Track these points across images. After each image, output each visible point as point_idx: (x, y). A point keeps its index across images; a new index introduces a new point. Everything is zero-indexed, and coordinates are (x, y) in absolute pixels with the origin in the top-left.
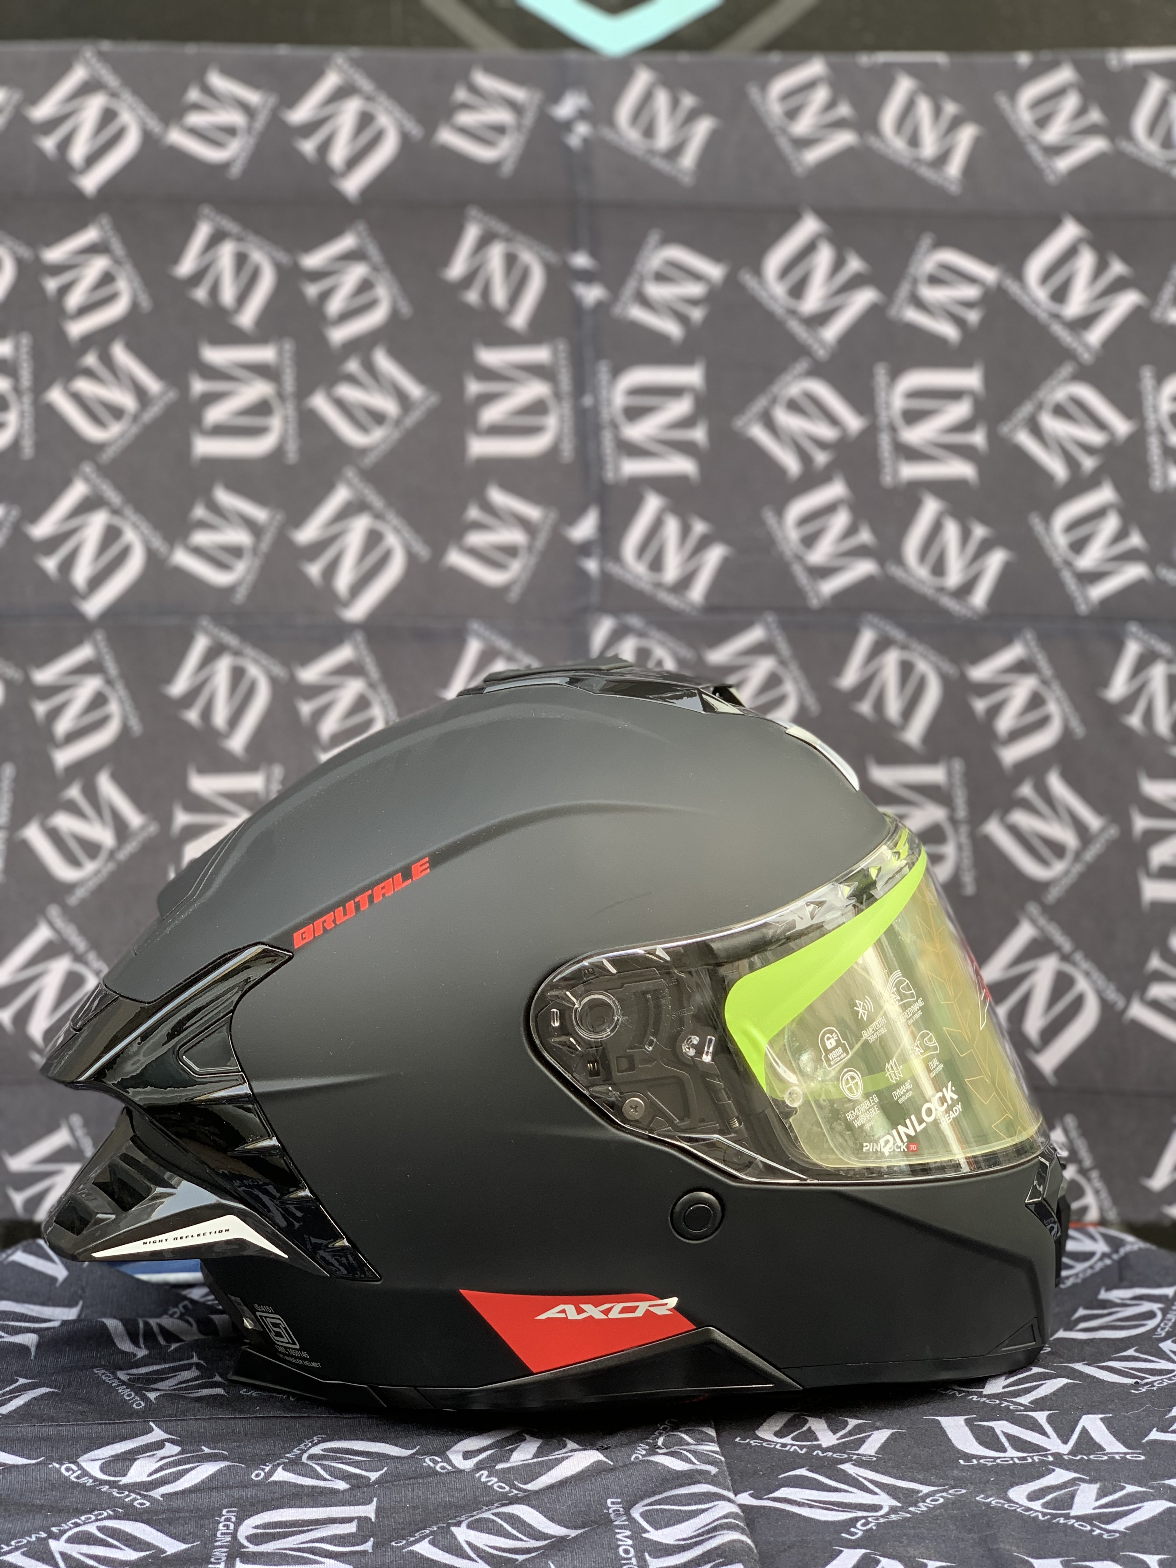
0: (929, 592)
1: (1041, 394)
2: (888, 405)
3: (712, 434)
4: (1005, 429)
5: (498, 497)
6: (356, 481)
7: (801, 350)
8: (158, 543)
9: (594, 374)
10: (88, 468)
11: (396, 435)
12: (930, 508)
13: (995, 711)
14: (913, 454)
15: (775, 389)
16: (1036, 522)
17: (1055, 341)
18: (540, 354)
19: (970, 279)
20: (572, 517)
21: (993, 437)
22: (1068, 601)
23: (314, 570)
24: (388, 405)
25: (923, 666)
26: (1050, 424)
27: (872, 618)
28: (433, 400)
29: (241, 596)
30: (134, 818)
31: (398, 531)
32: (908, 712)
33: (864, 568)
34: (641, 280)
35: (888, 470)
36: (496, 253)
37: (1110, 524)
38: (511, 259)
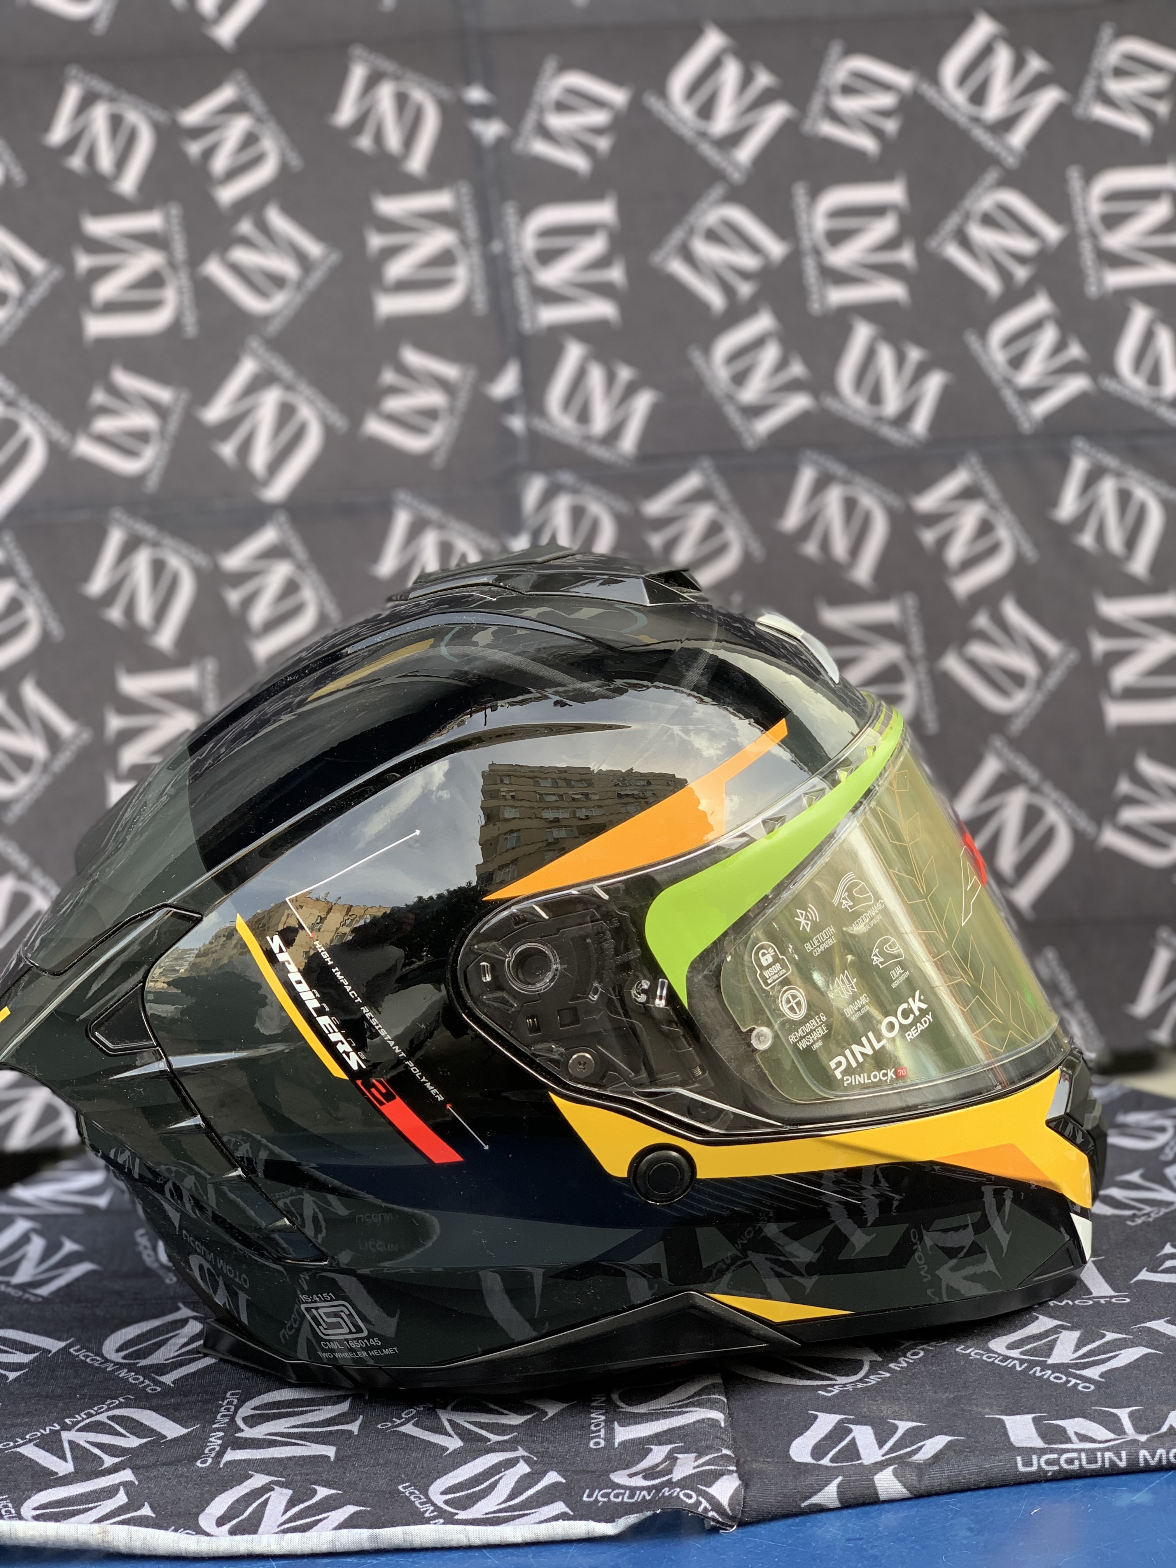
0: (867, 422)
1: (967, 203)
2: (810, 228)
3: (630, 273)
4: (933, 243)
5: (413, 358)
6: (261, 350)
7: (715, 175)
8: (59, 434)
9: (501, 217)
11: (299, 299)
12: (862, 334)
13: (944, 541)
14: (839, 278)
15: (692, 219)
16: (972, 340)
17: (976, 147)
18: (442, 200)
19: (884, 86)
20: (491, 373)
21: (921, 253)
22: (1011, 421)
23: (227, 450)
24: (287, 267)
25: (868, 501)
26: (980, 234)
27: (811, 455)
28: (334, 258)
29: (152, 483)
30: (65, 727)
31: (311, 402)
32: (856, 549)
33: (798, 403)
34: (541, 111)
35: (815, 297)
36: (385, 94)
37: (1048, 336)
38: (402, 100)
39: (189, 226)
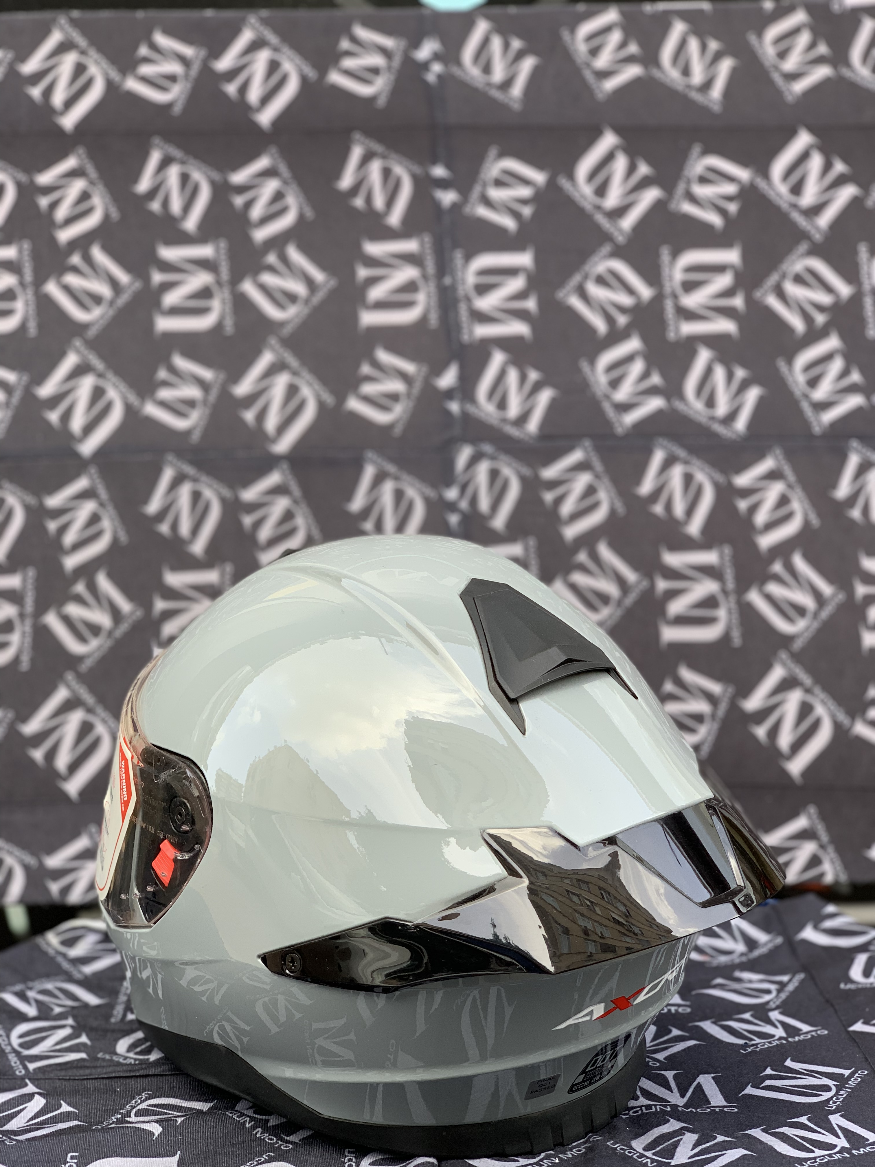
0: (703, 420)
1: (785, 266)
2: (671, 278)
3: (541, 303)
5: (383, 356)
6: (278, 347)
7: (606, 237)
8: (133, 398)
9: (451, 260)
10: (78, 343)
11: (306, 311)
12: (704, 356)
13: (753, 509)
14: (691, 315)
15: (587, 267)
16: (782, 365)
17: (794, 225)
18: (411, 246)
19: (730, 179)
20: (438, 370)
21: (749, 300)
22: (806, 424)
23: (249, 416)
24: (299, 288)
25: (701, 477)
26: (792, 289)
27: (661, 441)
28: (333, 283)
29: (196, 437)
30: (125, 606)
31: (310, 385)
32: (690, 511)
33: (655, 403)
34: (485, 185)
35: (672, 328)
36: (375, 168)
37: (837, 365)
38: (386, 173)
39: (233, 256)
